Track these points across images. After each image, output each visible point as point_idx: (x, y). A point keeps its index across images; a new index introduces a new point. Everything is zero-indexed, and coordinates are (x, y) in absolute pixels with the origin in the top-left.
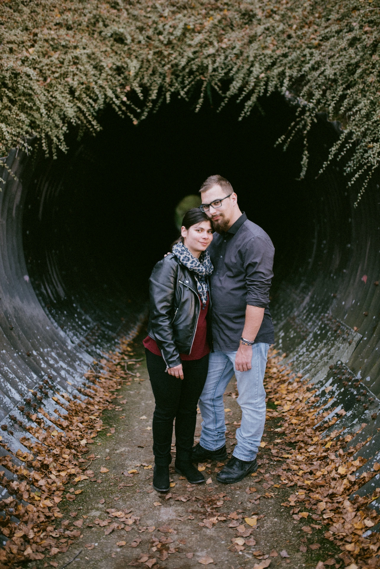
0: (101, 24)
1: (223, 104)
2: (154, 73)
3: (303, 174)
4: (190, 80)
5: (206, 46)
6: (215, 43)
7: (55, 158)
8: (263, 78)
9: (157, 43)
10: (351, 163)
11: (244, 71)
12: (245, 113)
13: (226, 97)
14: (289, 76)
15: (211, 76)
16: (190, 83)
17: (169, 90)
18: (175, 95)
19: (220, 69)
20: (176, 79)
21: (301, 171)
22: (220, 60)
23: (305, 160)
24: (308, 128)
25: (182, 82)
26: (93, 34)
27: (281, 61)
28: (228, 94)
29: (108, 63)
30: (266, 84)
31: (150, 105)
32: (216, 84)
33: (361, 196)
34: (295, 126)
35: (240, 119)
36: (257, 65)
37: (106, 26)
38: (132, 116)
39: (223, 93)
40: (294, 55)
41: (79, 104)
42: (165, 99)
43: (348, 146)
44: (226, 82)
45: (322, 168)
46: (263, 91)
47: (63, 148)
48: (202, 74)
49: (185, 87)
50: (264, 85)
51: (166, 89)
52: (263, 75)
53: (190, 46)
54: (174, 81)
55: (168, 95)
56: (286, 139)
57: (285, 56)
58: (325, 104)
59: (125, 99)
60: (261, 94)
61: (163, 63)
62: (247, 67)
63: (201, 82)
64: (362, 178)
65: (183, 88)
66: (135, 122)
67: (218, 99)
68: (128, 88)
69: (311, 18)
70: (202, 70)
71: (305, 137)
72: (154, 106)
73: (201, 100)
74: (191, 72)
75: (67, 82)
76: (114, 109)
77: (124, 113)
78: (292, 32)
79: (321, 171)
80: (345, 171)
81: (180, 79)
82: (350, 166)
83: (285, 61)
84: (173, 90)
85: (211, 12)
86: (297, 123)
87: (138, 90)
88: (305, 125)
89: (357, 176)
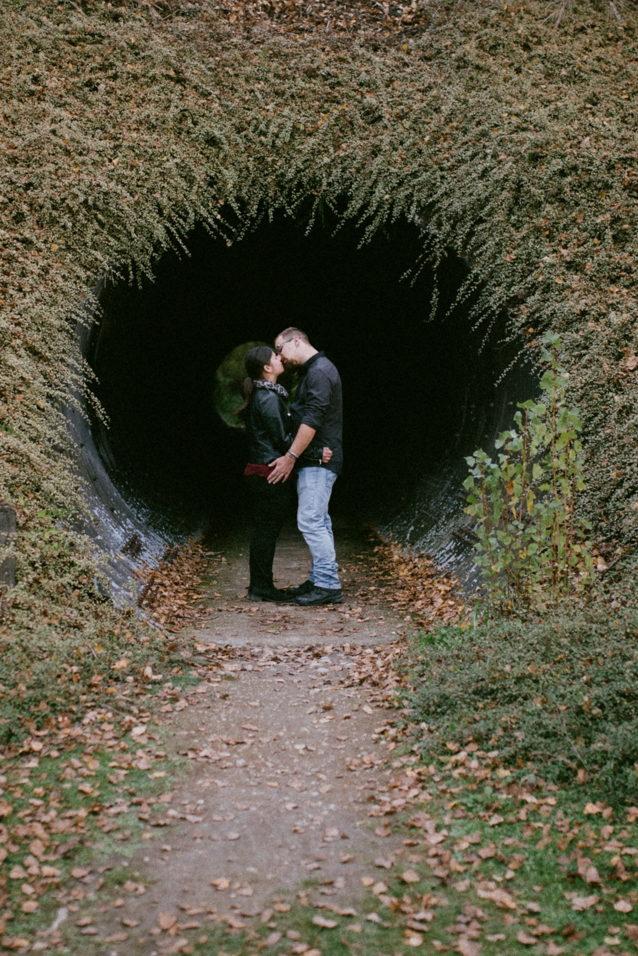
0: (189, 121)
1: (338, 226)
2: (254, 182)
3: (432, 315)
4: (298, 194)
5: (319, 152)
6: (331, 150)
7: (140, 287)
8: (387, 200)
9: (258, 147)
10: (476, 307)
11: (365, 188)
12: (365, 240)
13: (343, 218)
14: (418, 201)
15: (325, 191)
16: (298, 198)
17: (272, 205)
18: (279, 212)
19: (336, 185)
20: (281, 192)
21: (430, 311)
22: (336, 172)
23: (435, 299)
24: (438, 262)
25: (289, 196)
26: (180, 133)
27: (410, 181)
28: (346, 214)
29: (199, 173)
30: (391, 209)
31: (248, 222)
32: (331, 201)
33: (486, 342)
34: (423, 259)
35: (359, 247)
36: (380, 186)
37: (195, 123)
38: (225, 237)
39: (339, 213)
40: (425, 176)
41: (168, 225)
42: (267, 216)
43: (473, 289)
44: (343, 200)
45: (449, 310)
46: (387, 216)
47: (150, 276)
48: (315, 188)
49: (293, 203)
50: (389, 209)
51: (268, 204)
52: (387, 197)
53: (300, 151)
54: (279, 194)
55: (271, 212)
56: (413, 274)
57: (414, 175)
58: (454, 238)
59: (219, 217)
60: (384, 221)
61: (266, 172)
62: (369, 183)
63: (313, 197)
64: (486, 323)
65: (290, 204)
66: (229, 244)
67: (333, 220)
68: (222, 202)
69: (447, 130)
70: (314, 182)
71: (434, 273)
72: (252, 224)
73: (312, 221)
74: (300, 185)
75: (155, 198)
76: (205, 229)
77: (216, 233)
78: (423, 146)
79: (448, 314)
80: (469, 315)
81: (285, 192)
82: (474, 310)
83: (415, 181)
84: (277, 206)
85: (326, 105)
86: (427, 256)
87: (235, 206)
88: (435, 259)
89: (480, 320)
